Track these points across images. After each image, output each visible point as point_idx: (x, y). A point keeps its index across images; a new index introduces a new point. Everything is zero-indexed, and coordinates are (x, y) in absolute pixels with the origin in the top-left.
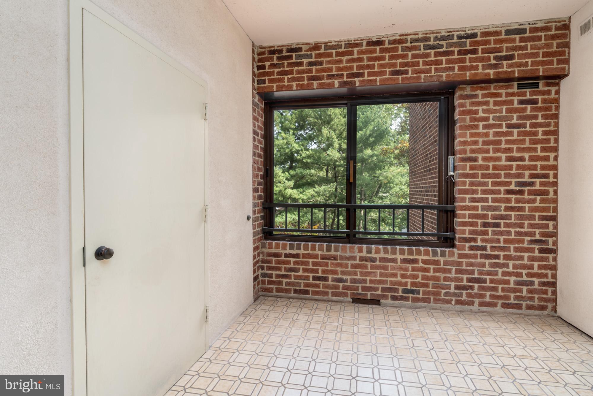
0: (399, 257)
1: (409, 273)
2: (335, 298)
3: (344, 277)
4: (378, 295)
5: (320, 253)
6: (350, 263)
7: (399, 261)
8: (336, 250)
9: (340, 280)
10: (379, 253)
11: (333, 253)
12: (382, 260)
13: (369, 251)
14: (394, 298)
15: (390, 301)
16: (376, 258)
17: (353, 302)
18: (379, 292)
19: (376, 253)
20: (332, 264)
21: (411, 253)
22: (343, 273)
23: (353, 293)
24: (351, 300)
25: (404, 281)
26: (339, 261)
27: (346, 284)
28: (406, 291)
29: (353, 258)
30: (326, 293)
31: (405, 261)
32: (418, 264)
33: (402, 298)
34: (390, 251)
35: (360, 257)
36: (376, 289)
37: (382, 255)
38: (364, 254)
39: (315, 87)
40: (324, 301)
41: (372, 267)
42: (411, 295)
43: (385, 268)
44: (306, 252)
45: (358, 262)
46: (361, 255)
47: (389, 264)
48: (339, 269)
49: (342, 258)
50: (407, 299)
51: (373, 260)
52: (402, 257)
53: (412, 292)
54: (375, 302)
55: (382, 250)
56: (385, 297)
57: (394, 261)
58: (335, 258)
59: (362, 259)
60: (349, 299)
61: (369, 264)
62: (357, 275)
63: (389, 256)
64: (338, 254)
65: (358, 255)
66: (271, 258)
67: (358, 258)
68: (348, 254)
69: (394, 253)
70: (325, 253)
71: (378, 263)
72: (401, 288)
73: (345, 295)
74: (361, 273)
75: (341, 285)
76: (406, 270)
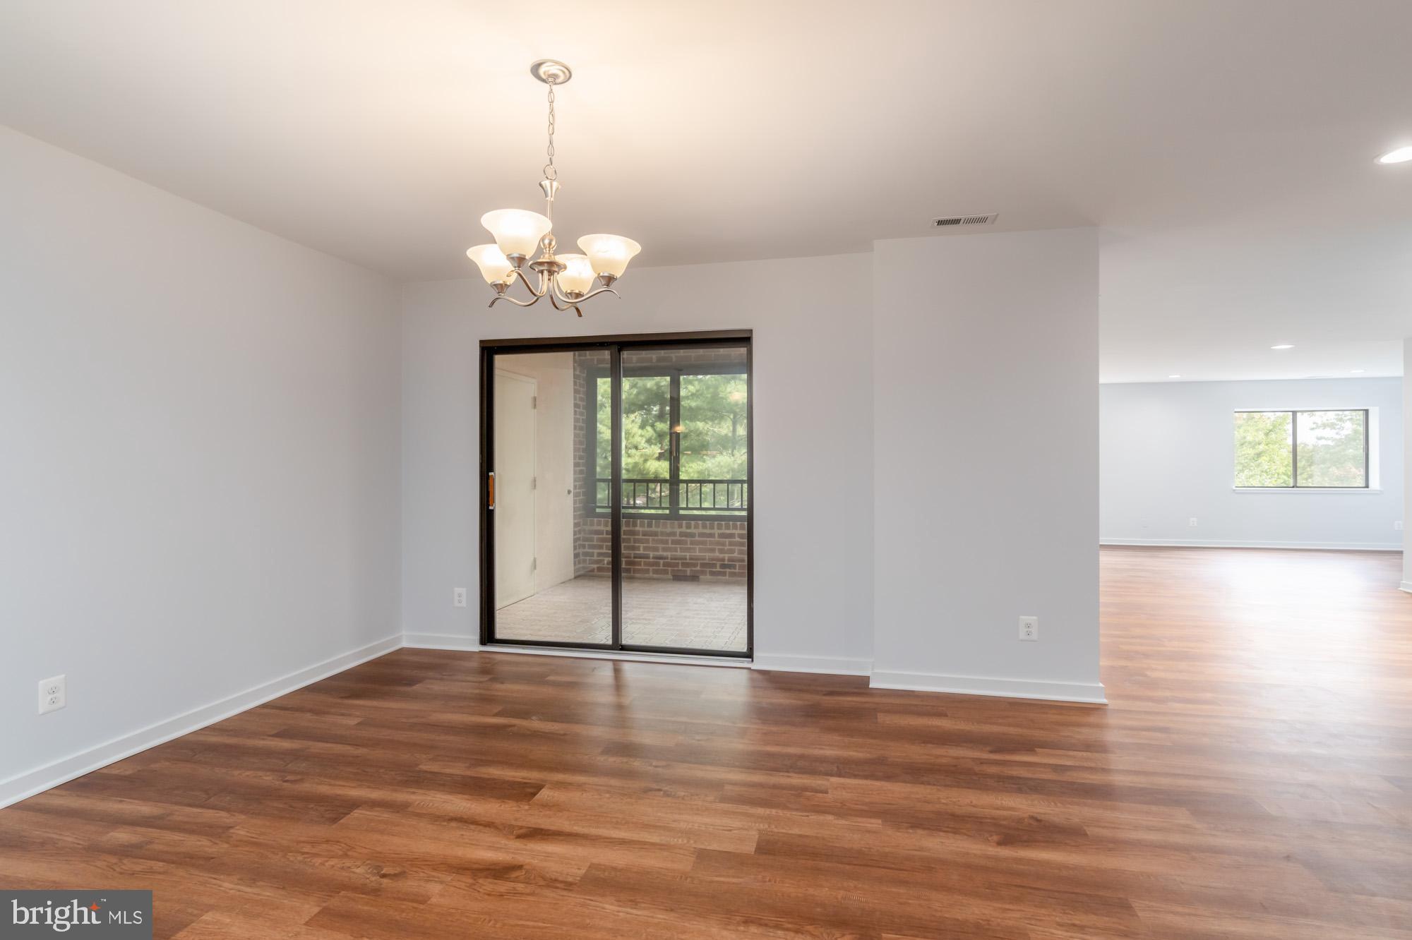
0: (716, 532)
1: (726, 548)
2: (655, 576)
3: (665, 554)
4: (698, 571)
5: (641, 529)
6: (670, 538)
7: (716, 535)
8: (657, 526)
9: (661, 558)
10: (698, 528)
11: (654, 529)
12: (701, 535)
13: (689, 527)
14: (712, 573)
15: (708, 577)
16: (695, 534)
17: (673, 580)
18: (698, 568)
19: (695, 528)
20: (653, 540)
21: (728, 527)
22: (664, 550)
23: (674, 570)
24: (671, 577)
25: (721, 556)
26: (660, 537)
27: (666, 560)
28: (723, 566)
29: (674, 534)
30: (647, 571)
31: (722, 536)
32: (735, 538)
33: (719, 573)
34: (708, 525)
35: (681, 532)
36: (695, 565)
37: (701, 530)
38: (684, 529)
39: (634, 362)
40: (645, 579)
41: (692, 543)
42: (728, 570)
43: (703, 543)
44: (628, 529)
45: (678, 538)
46: (681, 530)
47: (708, 539)
48: (660, 546)
49: (663, 534)
50: (724, 574)
51: (692, 535)
52: (720, 531)
53: (729, 566)
54: (694, 579)
55: (700, 525)
56: (703, 573)
57: (712, 535)
58: (655, 534)
59: (682, 534)
60: (670, 576)
61: (689, 539)
62: (677, 552)
63: (708, 531)
64: (659, 530)
65: (678, 531)
66: (593, 536)
67: (678, 533)
68: (669, 530)
69: (712, 528)
70: (646, 529)
71: (697, 538)
72: (718, 563)
73: (666, 572)
74: (681, 548)
75: (662, 561)
76: (723, 544)
